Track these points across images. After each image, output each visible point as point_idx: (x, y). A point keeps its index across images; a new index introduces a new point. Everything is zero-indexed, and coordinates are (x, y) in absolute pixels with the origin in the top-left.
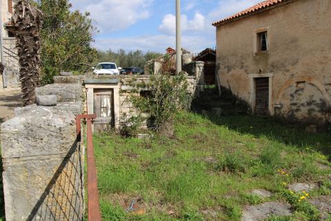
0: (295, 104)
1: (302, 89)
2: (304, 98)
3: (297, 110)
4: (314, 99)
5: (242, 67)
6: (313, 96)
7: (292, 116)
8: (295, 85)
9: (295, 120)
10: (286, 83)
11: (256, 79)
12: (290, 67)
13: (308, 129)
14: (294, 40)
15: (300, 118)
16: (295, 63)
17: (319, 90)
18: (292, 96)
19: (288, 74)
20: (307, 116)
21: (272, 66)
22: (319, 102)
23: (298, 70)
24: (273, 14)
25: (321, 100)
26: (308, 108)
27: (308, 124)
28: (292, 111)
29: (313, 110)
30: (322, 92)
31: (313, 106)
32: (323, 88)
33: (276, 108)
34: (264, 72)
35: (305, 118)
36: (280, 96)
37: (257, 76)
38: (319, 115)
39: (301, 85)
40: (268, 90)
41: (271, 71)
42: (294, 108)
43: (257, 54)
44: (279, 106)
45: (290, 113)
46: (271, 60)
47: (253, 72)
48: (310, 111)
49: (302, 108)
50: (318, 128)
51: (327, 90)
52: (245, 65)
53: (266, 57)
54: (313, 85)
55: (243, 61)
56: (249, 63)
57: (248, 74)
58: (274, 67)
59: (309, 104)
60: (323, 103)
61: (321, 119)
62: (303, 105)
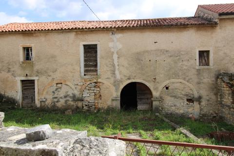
0: (56, 98)
1: (60, 88)
2: (62, 93)
3: (58, 102)
4: (68, 93)
5: (9, 71)
6: (67, 92)
7: (54, 106)
8: (55, 85)
9: (56, 108)
10: (49, 84)
11: (22, 81)
12: (51, 74)
13: (67, 113)
14: (53, 57)
15: (60, 106)
16: (55, 71)
17: (71, 88)
18: (54, 92)
19: (50, 78)
20: (64, 104)
21: (37, 72)
22: (71, 95)
23: (57, 76)
24: (36, 36)
25: (72, 94)
26: (65, 99)
27: (66, 109)
28: (54, 102)
29: (68, 100)
30: (73, 90)
31: (68, 98)
32: (73, 87)
33: (41, 102)
34: (31, 76)
35: (63, 106)
36: (45, 93)
37: (24, 78)
38: (72, 103)
39: (59, 85)
40: (34, 89)
41: (37, 76)
42: (56, 100)
43: (23, 63)
44: (45, 100)
45: (53, 104)
46: (36, 68)
47: (20, 76)
48: (66, 101)
49: (60, 100)
50: (72, 111)
51: (76, 88)
52: (12, 70)
53: (32, 66)
54: (67, 85)
55: (10, 67)
56: (17, 68)
57: (15, 77)
58: (38, 73)
59: (65, 97)
60: (74, 96)
61: (73, 105)
62: (61, 98)
